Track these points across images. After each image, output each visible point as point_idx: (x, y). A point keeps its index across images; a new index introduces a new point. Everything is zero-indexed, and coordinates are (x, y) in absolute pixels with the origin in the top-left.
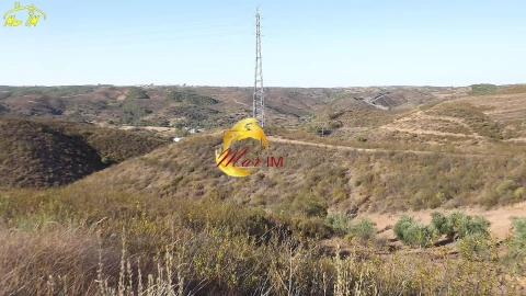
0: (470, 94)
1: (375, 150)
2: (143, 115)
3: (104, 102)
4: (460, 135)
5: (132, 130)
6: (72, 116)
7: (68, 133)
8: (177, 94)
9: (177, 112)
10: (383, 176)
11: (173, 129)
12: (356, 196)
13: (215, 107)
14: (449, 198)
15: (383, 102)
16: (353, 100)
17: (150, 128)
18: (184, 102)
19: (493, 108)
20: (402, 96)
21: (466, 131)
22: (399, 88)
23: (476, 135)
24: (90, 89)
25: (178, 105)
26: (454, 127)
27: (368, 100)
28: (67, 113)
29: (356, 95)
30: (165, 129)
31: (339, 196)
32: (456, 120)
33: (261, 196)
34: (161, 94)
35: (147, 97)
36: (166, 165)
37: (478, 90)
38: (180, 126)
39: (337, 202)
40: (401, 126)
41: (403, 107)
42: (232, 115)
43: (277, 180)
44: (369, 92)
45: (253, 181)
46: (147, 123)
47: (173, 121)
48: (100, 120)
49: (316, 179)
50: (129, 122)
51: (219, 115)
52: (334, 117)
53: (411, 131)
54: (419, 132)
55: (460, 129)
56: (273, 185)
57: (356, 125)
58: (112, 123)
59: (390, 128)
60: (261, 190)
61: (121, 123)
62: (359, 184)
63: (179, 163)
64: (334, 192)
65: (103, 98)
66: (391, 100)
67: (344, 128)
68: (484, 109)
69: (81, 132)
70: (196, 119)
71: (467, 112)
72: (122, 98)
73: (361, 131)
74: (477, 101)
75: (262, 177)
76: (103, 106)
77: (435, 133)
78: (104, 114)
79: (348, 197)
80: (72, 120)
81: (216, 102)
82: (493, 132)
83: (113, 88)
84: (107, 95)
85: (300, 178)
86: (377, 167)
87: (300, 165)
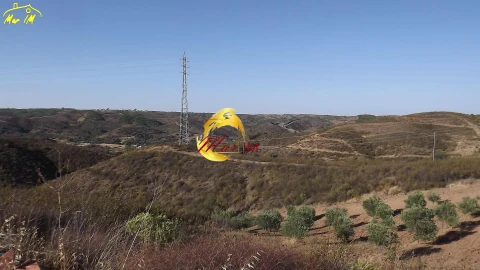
0: (357, 122)
1: (267, 163)
2: (99, 134)
3: (67, 123)
4: (345, 152)
5: (88, 147)
6: (37, 134)
7: (31, 148)
8: (128, 117)
9: (128, 132)
10: (270, 183)
11: (124, 146)
12: (250, 198)
13: (159, 128)
14: (308, 197)
15: (293, 126)
16: (270, 125)
17: (104, 145)
18: (134, 124)
19: (369, 133)
20: (308, 122)
21: (349, 150)
22: (306, 116)
23: (356, 153)
24: (54, 112)
25: (129, 126)
26: (341, 146)
27: (282, 125)
28: (33, 132)
29: (273, 121)
30: (117, 146)
31: (237, 198)
32: (343, 141)
33: (181, 199)
34: (115, 117)
35: (103, 119)
36: (107, 175)
37: (363, 119)
38: (129, 143)
39: (235, 202)
40: (303, 146)
41: (308, 131)
42: (174, 135)
43: (193, 186)
44: (284, 118)
45: (175, 187)
46: (101, 141)
47: (124, 139)
48: (62, 138)
49: (223, 185)
50: (87, 140)
51: (163, 135)
52: (254, 138)
53: (310, 149)
54: (316, 150)
55: (344, 148)
56: (189, 190)
57: (270, 144)
58: (71, 140)
59: (294, 147)
60: (180, 194)
61: (79, 140)
62: (253, 188)
63: (118, 173)
64: (233, 195)
65: (65, 119)
66: (300, 125)
67: (260, 147)
68: (363, 133)
69: (41, 148)
70: (143, 138)
71: (350, 135)
72: (81, 120)
73: (273, 149)
74: (358, 128)
75: (182, 184)
76: (65, 126)
77: (327, 151)
78: (65, 132)
79: (244, 198)
80: (38, 137)
81: (161, 124)
82: (369, 150)
83: (75, 111)
84: (68, 116)
85: (211, 184)
86: (267, 175)
87: (212, 175)
